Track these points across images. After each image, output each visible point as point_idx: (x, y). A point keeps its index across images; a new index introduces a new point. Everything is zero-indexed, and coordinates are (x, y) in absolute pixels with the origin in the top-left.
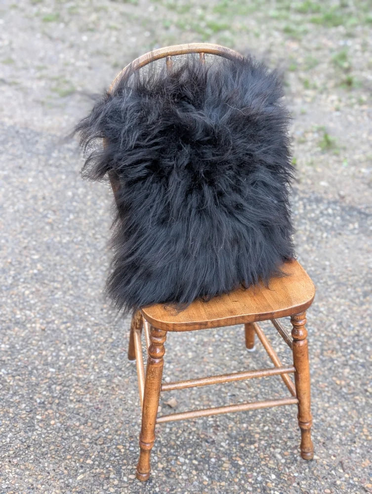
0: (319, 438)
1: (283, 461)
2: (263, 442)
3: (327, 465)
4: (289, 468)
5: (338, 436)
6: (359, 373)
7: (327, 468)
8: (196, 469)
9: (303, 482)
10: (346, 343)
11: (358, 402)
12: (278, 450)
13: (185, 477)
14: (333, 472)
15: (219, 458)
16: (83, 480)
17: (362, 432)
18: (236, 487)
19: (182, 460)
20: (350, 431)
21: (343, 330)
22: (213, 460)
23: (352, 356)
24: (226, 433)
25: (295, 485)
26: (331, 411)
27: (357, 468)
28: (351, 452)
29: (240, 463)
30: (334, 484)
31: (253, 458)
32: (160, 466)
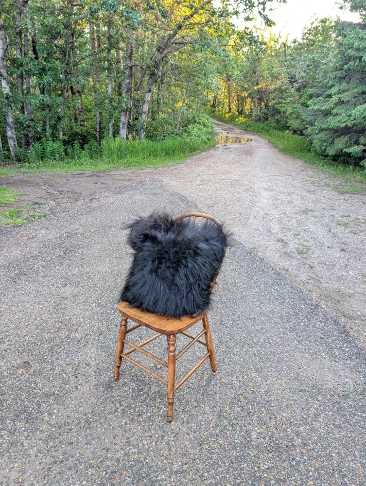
0: (185, 419)
1: (160, 413)
2: (165, 402)
3: (172, 429)
4: (158, 417)
5: (193, 425)
6: (242, 414)
7: (170, 429)
8: (133, 391)
9: (155, 425)
10: (256, 400)
11: (222, 422)
12: (165, 409)
13: (126, 390)
14: (169, 433)
15: (144, 394)
16: (104, 367)
17: (205, 432)
18: (134, 406)
19: (134, 384)
20: (200, 428)
21: (264, 394)
22: (142, 392)
23: (250, 406)
24: (159, 389)
25: (151, 423)
26: (206, 416)
27: (180, 441)
28: (188, 434)
29: (147, 401)
30: (163, 437)
31: (153, 403)
32: (126, 380)
